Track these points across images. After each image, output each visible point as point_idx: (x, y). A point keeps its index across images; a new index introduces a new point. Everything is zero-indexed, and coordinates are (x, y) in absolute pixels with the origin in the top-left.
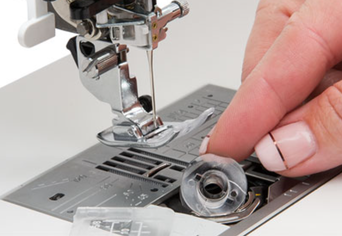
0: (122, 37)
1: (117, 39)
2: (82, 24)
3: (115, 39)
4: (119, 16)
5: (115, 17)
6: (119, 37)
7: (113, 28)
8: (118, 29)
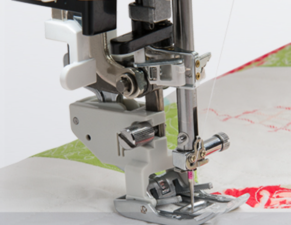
0: (159, 77)
1: (154, 79)
2: (121, 81)
3: (152, 80)
4: (157, 57)
5: (153, 58)
6: (156, 78)
7: (150, 68)
8: (155, 69)
